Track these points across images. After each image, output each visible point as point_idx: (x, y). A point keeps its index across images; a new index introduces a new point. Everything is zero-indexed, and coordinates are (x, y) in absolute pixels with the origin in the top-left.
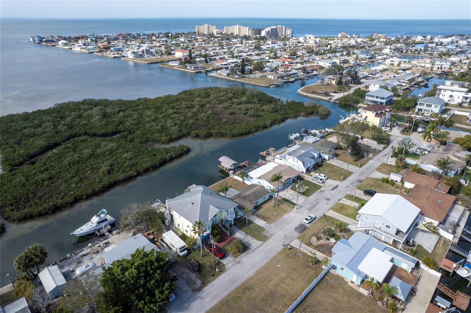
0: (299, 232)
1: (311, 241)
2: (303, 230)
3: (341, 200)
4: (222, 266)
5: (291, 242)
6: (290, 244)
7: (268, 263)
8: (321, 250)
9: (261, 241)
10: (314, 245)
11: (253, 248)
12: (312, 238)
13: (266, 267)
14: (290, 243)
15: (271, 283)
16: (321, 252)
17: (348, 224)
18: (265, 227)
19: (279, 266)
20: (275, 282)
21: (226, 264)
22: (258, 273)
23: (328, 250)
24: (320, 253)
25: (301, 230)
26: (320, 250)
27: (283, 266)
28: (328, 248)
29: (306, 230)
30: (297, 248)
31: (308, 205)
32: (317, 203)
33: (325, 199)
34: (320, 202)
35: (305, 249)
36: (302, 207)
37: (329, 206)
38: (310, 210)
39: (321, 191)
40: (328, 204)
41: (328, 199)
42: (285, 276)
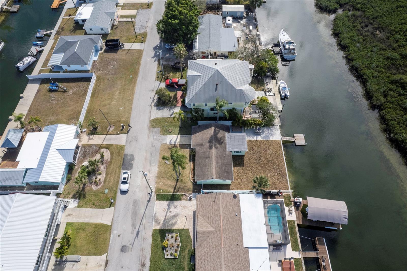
0: (127, 155)
1: (109, 152)
2: (125, 161)
3: (104, 264)
4: (161, 80)
5: (127, 138)
6: (126, 134)
7: (131, 104)
8: (94, 147)
9: (153, 120)
10: (104, 149)
11: (154, 108)
12: (110, 155)
13: (131, 101)
14: (127, 136)
15: (118, 92)
16: (94, 145)
17: (79, 207)
18: (163, 137)
19: (122, 108)
20: (116, 94)
21: (160, 83)
22: (133, 93)
23: (88, 150)
24: (94, 143)
25: (126, 159)
26: (96, 146)
27: (119, 110)
28: (89, 154)
29: (122, 163)
30: (118, 134)
31: (142, 211)
32: (134, 225)
33: (128, 245)
34: (132, 233)
35: (110, 139)
36: (149, 201)
37: (115, 232)
38: (135, 203)
39: (143, 265)
40: (119, 236)
41: (123, 249)
42: (111, 103)
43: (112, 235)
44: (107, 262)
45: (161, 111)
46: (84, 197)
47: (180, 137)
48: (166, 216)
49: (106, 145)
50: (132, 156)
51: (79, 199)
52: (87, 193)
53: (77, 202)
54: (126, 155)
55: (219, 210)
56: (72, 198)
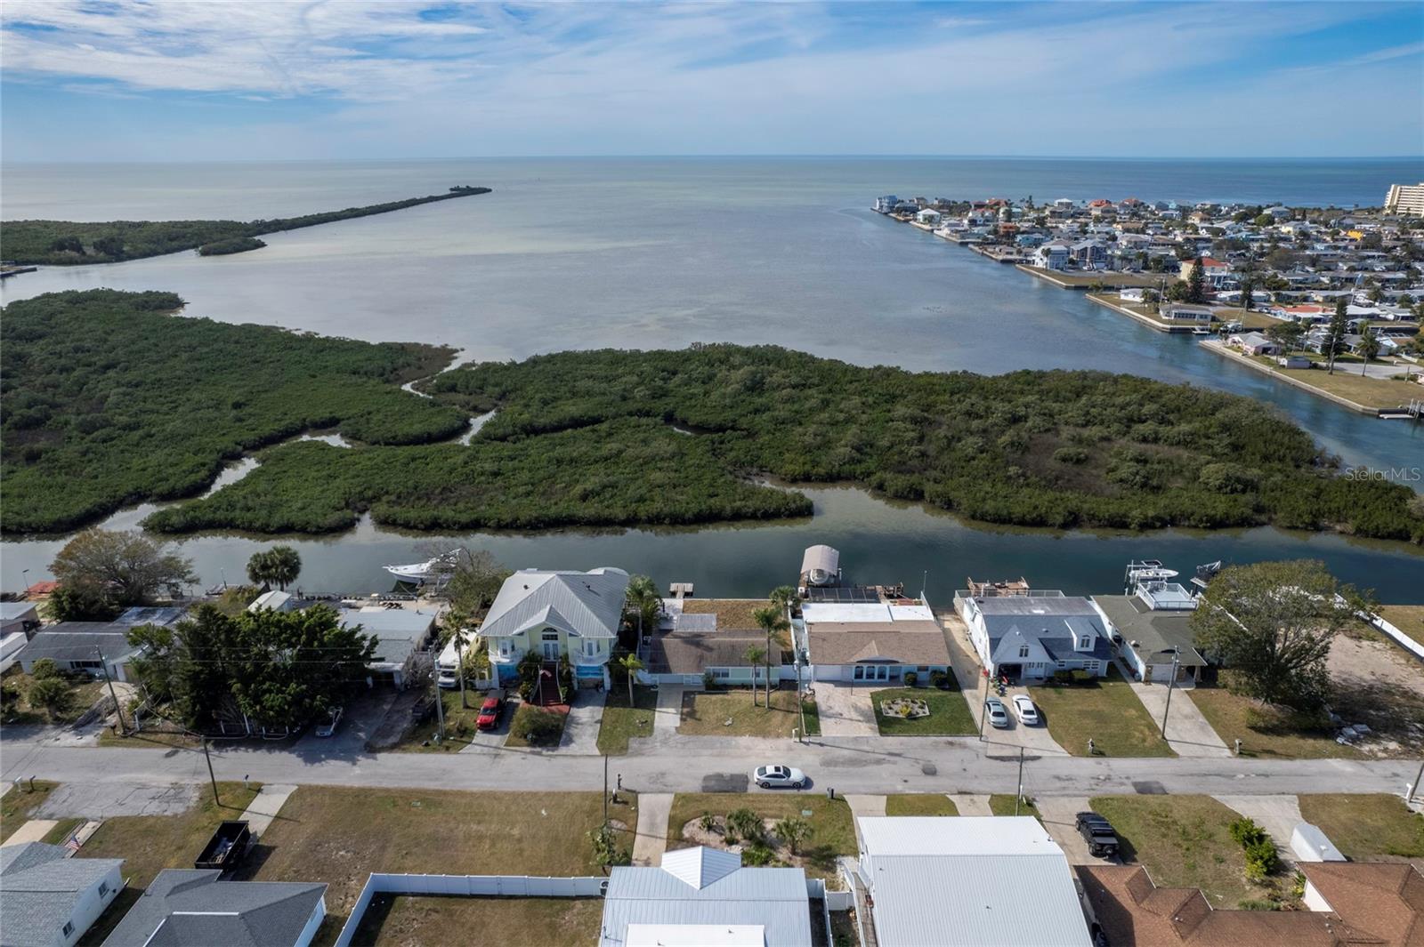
0: (705, 787)
1: (694, 821)
2: (725, 789)
4: (464, 742)
5: (652, 793)
6: (640, 796)
7: (534, 794)
9: (603, 751)
11: (563, 751)
13: (521, 798)
15: (475, 827)
18: (658, 732)
19: (544, 813)
21: (475, 744)
22: (490, 795)
25: (717, 787)
27: (549, 818)
29: (730, 794)
30: (637, 811)
31: (846, 752)
32: (879, 762)
33: (920, 766)
34: (895, 763)
35: (652, 825)
36: (821, 745)
37: (900, 788)
38: (828, 763)
39: (951, 744)
40: (906, 781)
41: (930, 772)
42: (517, 836)
43: (907, 792)
44: (961, 793)
45: (575, 739)
46: (829, 848)
47: (660, 707)
48: (851, 720)
49: (669, 827)
50: (707, 778)
51: (835, 856)
52: (816, 845)
53: (845, 858)
54: (705, 789)
55: (840, 634)
56: (834, 872)
